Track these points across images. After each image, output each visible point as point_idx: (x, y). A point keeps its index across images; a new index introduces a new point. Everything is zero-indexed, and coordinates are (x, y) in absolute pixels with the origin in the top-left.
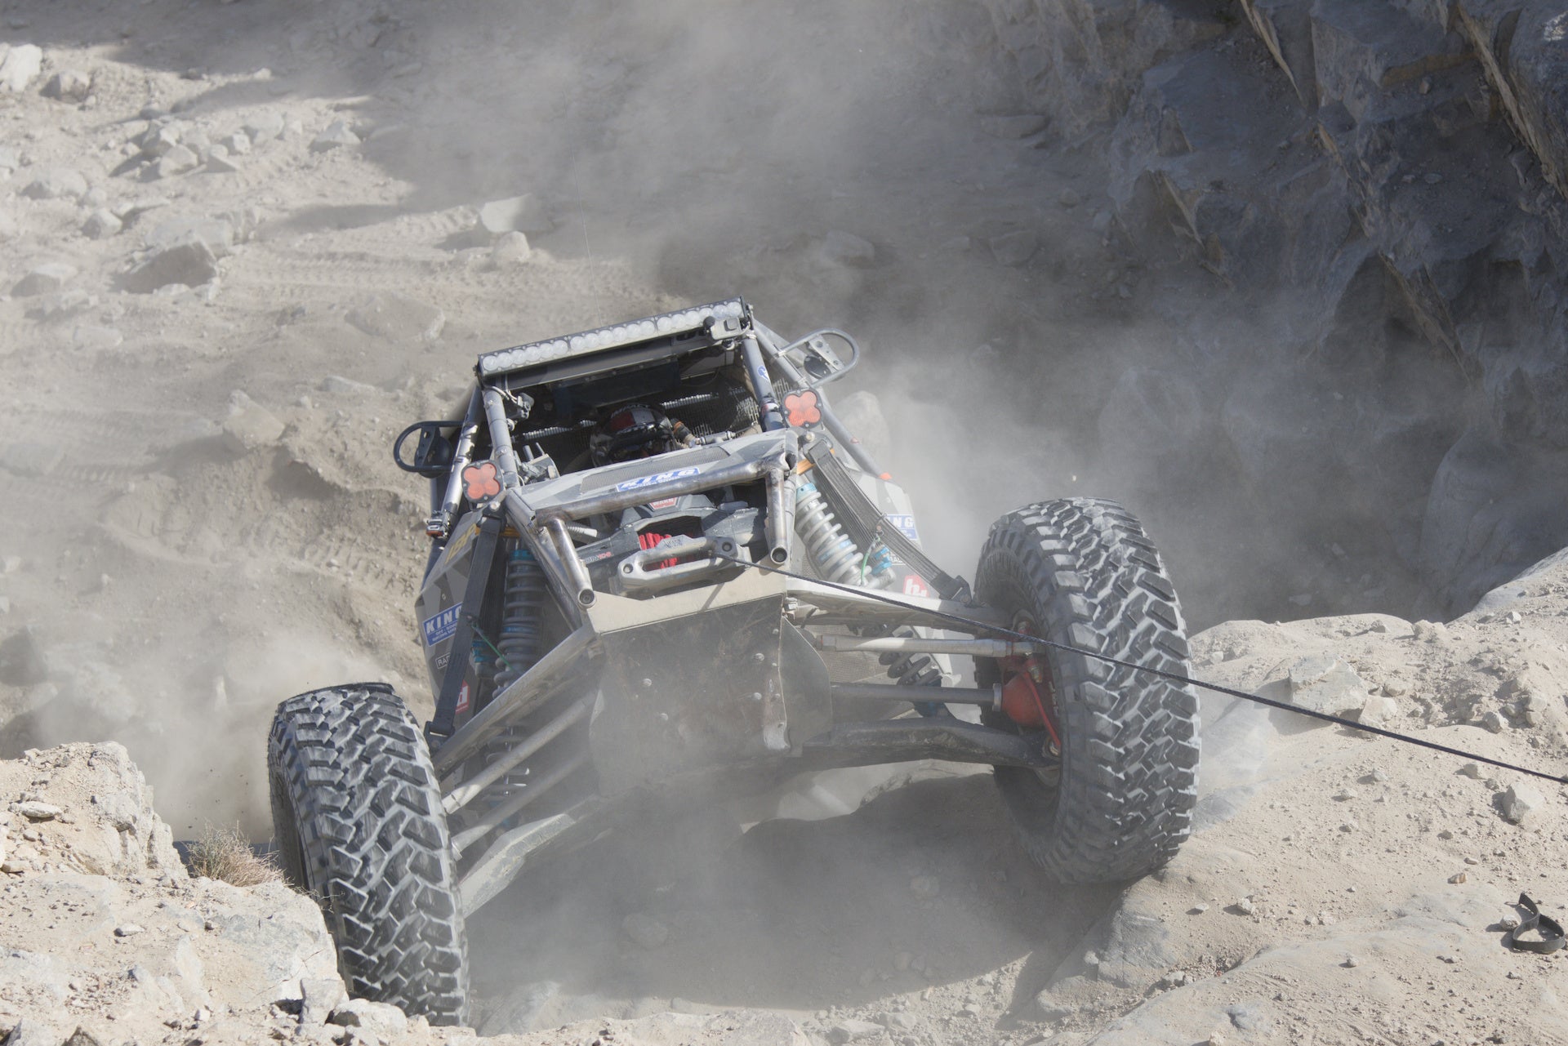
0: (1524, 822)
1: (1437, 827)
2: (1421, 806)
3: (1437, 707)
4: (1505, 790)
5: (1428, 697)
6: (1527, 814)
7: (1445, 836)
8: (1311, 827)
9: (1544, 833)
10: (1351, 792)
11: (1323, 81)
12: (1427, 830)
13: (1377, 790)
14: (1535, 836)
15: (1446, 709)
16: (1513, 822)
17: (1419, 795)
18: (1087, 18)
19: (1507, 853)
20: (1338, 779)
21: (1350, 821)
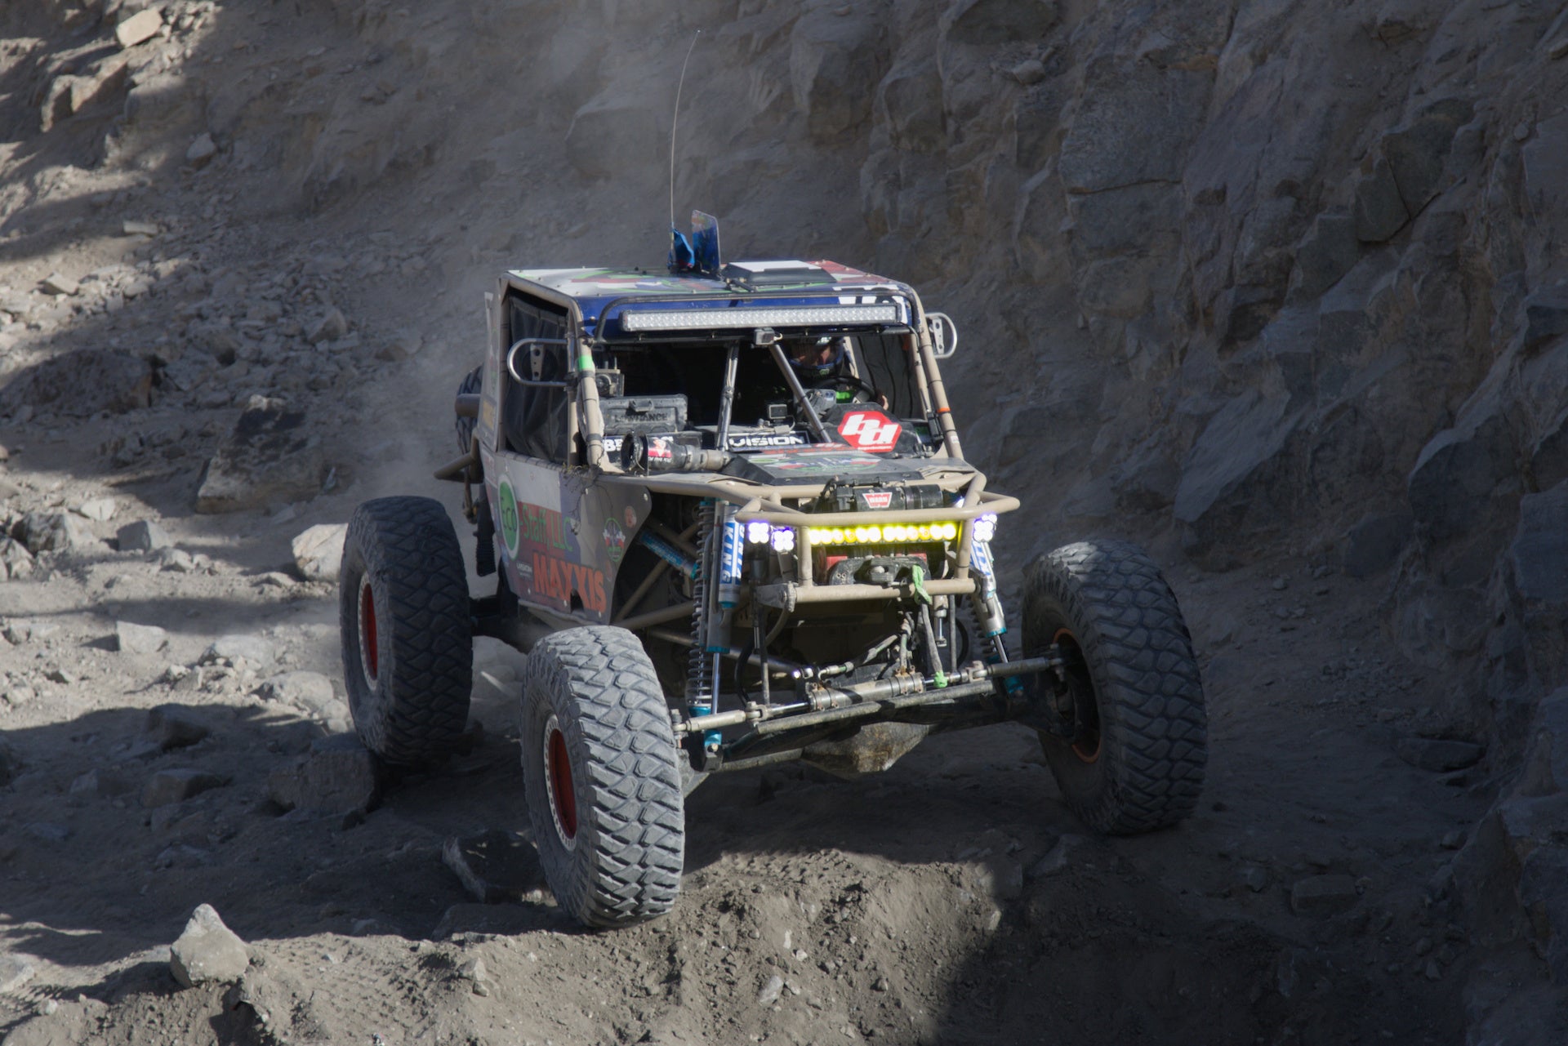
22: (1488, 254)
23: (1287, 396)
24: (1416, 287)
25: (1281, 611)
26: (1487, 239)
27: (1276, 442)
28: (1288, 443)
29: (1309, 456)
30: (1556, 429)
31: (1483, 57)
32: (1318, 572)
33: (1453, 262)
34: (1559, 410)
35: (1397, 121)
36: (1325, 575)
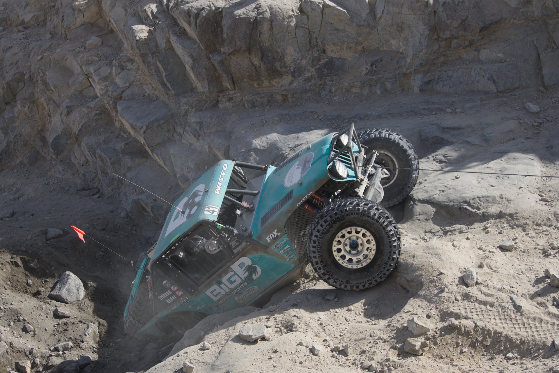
0: (319, 355)
1: (298, 361)
2: (292, 356)
3: (283, 328)
4: (311, 347)
5: (279, 326)
6: (320, 352)
7: (301, 363)
8: (265, 368)
9: (325, 357)
10: (272, 356)
11: (177, 169)
12: (296, 362)
13: (278, 354)
14: (323, 358)
15: (285, 328)
16: (316, 355)
17: (290, 353)
18: (107, 162)
19: (318, 364)
20: (267, 353)
21: (275, 364)
22: (43, 99)
23: (4, 135)
24: (26, 109)
25: (23, 176)
26: (42, 96)
27: (4, 144)
28: (7, 144)
29: (13, 145)
30: (80, 127)
31: (19, 63)
32: (22, 166)
33: (33, 102)
34: (79, 124)
35: (4, 78)
36: (24, 167)
